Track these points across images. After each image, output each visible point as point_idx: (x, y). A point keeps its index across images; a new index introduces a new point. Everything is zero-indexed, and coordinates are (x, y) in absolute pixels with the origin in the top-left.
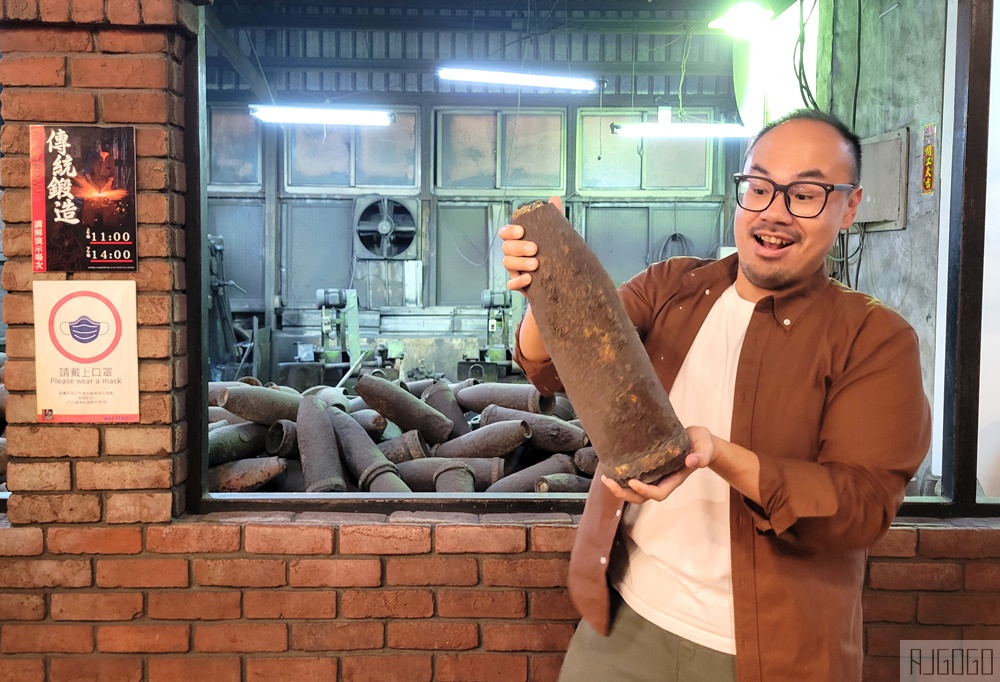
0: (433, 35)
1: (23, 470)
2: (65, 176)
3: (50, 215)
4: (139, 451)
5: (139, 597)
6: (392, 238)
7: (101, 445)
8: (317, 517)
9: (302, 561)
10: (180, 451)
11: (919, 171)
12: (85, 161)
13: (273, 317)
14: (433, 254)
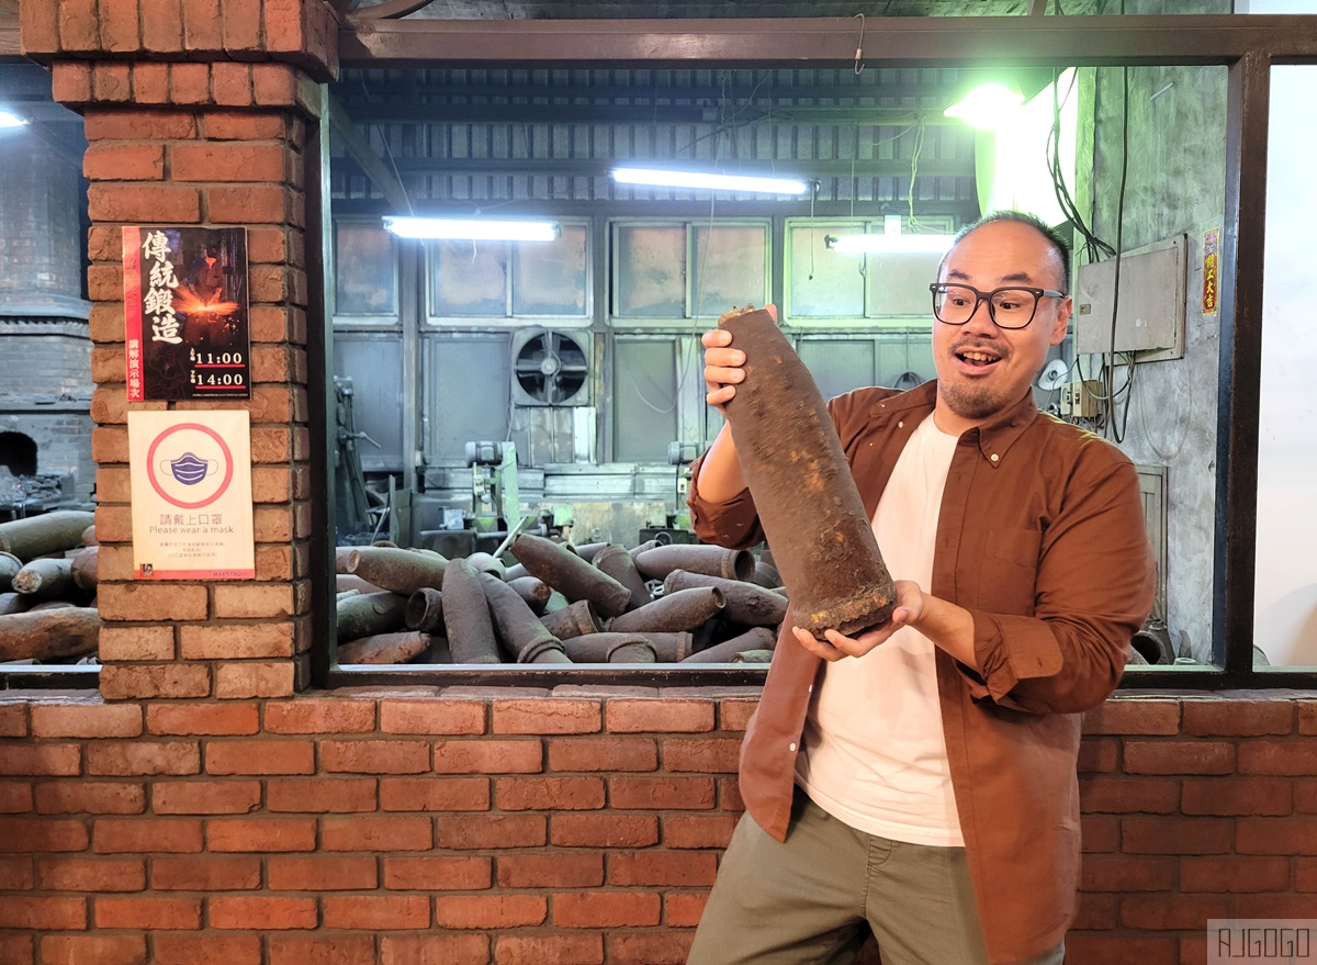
0: (606, 129)
1: (118, 636)
2: (165, 287)
3: (147, 335)
4: (255, 612)
5: (256, 786)
6: (558, 379)
7: (210, 606)
8: (466, 692)
9: (448, 742)
10: (304, 614)
11: (1199, 288)
12: (189, 269)
13: (414, 477)
14: (609, 399)
